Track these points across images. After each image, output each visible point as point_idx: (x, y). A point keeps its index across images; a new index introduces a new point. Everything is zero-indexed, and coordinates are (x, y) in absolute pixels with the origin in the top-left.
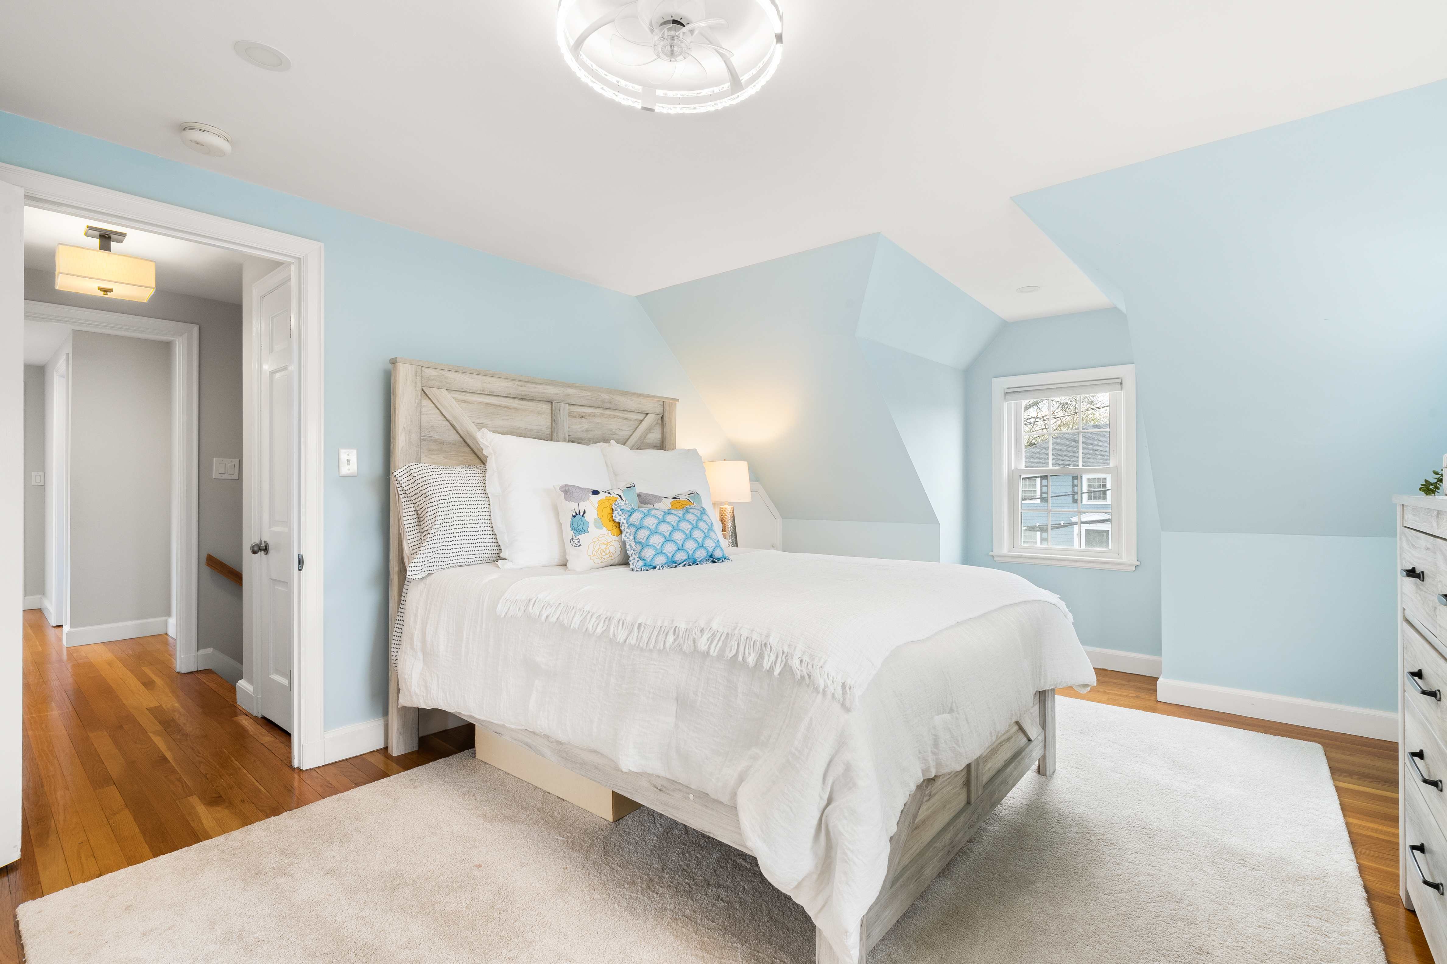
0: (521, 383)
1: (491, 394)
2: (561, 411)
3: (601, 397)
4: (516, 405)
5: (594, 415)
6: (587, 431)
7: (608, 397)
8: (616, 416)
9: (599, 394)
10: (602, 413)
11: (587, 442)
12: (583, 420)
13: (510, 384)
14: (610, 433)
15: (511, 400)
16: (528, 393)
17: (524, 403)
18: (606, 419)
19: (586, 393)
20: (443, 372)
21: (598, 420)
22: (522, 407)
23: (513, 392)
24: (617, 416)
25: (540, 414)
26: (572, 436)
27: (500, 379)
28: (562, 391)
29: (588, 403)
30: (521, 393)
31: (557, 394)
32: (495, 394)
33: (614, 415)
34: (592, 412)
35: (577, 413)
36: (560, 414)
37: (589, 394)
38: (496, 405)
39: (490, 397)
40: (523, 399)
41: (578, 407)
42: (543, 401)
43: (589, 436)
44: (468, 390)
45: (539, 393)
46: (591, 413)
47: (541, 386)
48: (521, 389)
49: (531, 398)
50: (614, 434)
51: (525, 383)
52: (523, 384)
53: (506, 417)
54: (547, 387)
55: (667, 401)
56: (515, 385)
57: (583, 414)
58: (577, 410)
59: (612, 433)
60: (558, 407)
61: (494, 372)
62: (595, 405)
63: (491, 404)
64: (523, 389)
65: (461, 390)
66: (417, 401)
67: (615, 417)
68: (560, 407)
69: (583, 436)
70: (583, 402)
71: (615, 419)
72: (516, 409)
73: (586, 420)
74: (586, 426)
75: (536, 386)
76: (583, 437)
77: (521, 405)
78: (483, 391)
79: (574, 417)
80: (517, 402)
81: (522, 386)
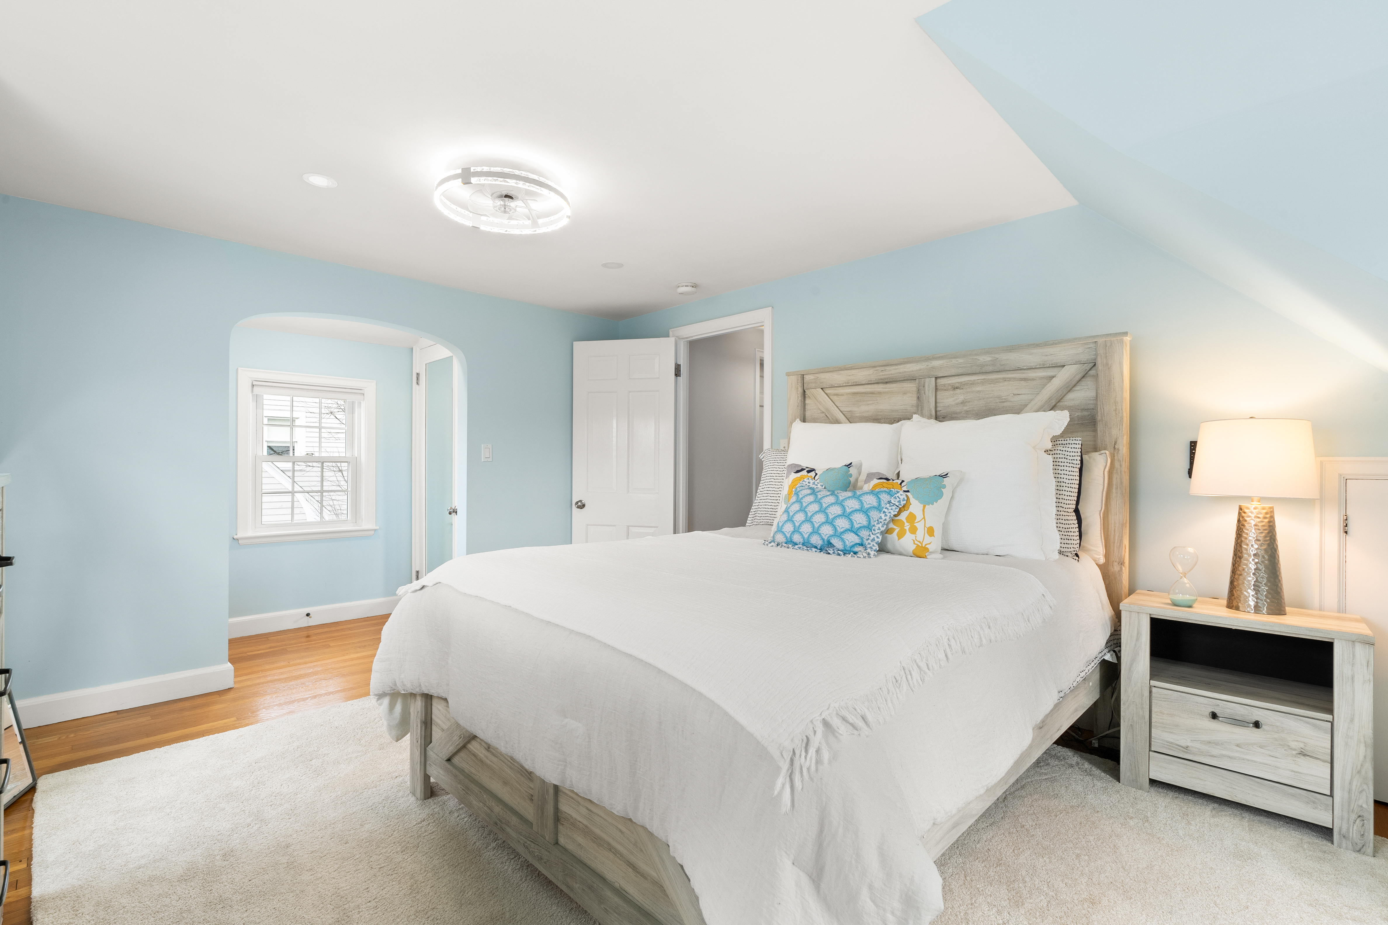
0: (881, 368)
1: (854, 384)
2: (926, 387)
3: (979, 360)
4: (880, 389)
5: (973, 383)
6: (963, 403)
7: (989, 359)
8: (1007, 378)
9: (975, 357)
10: (984, 379)
11: (964, 415)
12: (958, 391)
13: (871, 371)
14: (998, 401)
15: (876, 386)
16: (888, 376)
17: (888, 385)
18: (992, 385)
19: (957, 361)
20: (817, 375)
21: (979, 388)
22: (887, 390)
23: (874, 378)
24: (1009, 378)
25: (905, 393)
26: (944, 411)
27: (862, 370)
28: (926, 366)
29: (960, 371)
30: (881, 377)
31: (920, 370)
32: (858, 384)
33: (1004, 378)
34: (970, 381)
35: (949, 384)
36: (924, 390)
37: (961, 361)
38: (862, 393)
39: (857, 387)
40: (887, 383)
41: (951, 378)
42: (904, 380)
43: (965, 408)
44: (836, 385)
45: (900, 373)
46: (968, 382)
47: (902, 366)
48: (882, 374)
49: (892, 380)
50: (1004, 402)
51: (885, 367)
52: (883, 368)
53: (870, 402)
54: (908, 366)
55: (1101, 341)
56: (876, 371)
57: (957, 385)
58: (950, 382)
59: (1001, 401)
60: (922, 383)
61: (852, 365)
62: (969, 372)
63: (858, 393)
64: (883, 373)
65: (831, 386)
66: (798, 401)
67: (1006, 381)
68: (924, 383)
69: (958, 409)
70: (954, 371)
71: (1006, 383)
72: (880, 393)
73: (961, 390)
74: (961, 398)
75: (897, 367)
76: (958, 411)
77: (886, 388)
78: (848, 383)
79: (945, 390)
80: (881, 386)
81: (882, 371)
